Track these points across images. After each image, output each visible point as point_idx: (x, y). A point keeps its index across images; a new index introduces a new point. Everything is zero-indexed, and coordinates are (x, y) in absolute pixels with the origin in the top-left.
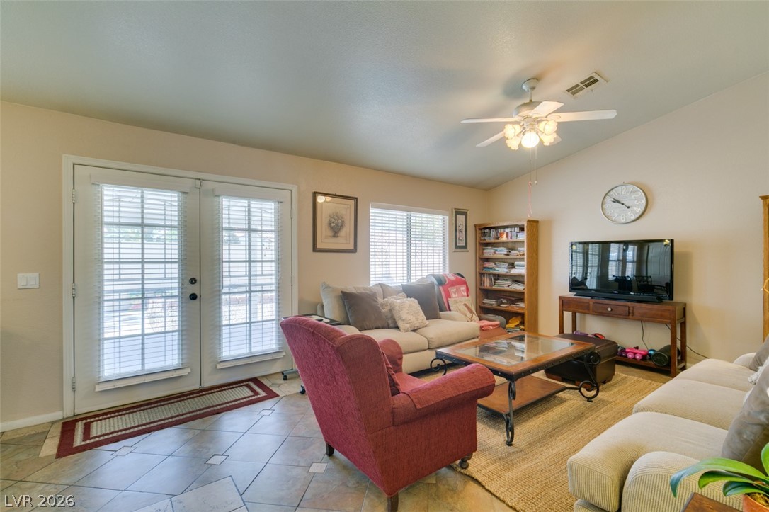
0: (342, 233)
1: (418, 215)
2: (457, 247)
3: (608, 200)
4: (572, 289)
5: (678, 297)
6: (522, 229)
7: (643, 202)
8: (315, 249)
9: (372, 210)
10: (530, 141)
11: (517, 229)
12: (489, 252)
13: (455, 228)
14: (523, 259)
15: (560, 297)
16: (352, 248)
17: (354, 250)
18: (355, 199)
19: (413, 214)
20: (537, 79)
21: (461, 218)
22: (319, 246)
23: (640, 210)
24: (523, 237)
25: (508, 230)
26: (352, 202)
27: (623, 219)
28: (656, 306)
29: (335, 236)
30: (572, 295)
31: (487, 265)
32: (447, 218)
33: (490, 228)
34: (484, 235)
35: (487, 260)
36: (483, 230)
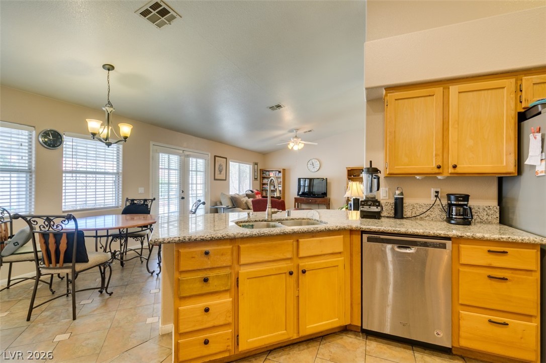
0: (222, 173)
1: (243, 165)
2: (255, 179)
3: (309, 163)
4: (298, 195)
5: (328, 196)
6: (280, 172)
7: (319, 165)
8: (215, 179)
9: (230, 163)
10: (296, 148)
11: (278, 172)
12: (265, 181)
13: (254, 171)
14: (281, 184)
15: (295, 198)
16: (225, 178)
17: (225, 180)
18: (226, 158)
19: (241, 164)
20: (298, 130)
21: (256, 166)
22: (216, 178)
23: (318, 168)
24: (281, 175)
25: (274, 172)
26: (225, 159)
27: (313, 171)
28: (323, 199)
29: (220, 174)
30: (299, 197)
31: (264, 186)
32: (251, 166)
33: (266, 171)
34: (263, 173)
35: (264, 184)
36: (263, 171)
